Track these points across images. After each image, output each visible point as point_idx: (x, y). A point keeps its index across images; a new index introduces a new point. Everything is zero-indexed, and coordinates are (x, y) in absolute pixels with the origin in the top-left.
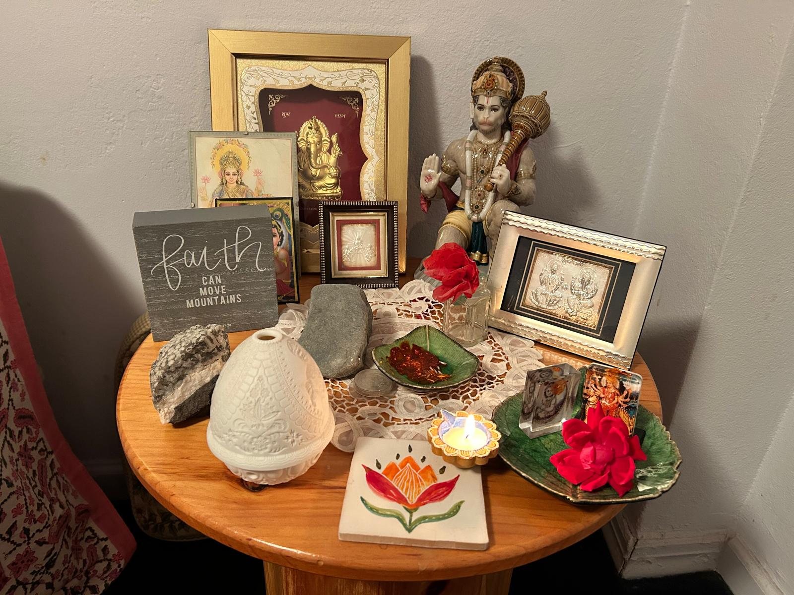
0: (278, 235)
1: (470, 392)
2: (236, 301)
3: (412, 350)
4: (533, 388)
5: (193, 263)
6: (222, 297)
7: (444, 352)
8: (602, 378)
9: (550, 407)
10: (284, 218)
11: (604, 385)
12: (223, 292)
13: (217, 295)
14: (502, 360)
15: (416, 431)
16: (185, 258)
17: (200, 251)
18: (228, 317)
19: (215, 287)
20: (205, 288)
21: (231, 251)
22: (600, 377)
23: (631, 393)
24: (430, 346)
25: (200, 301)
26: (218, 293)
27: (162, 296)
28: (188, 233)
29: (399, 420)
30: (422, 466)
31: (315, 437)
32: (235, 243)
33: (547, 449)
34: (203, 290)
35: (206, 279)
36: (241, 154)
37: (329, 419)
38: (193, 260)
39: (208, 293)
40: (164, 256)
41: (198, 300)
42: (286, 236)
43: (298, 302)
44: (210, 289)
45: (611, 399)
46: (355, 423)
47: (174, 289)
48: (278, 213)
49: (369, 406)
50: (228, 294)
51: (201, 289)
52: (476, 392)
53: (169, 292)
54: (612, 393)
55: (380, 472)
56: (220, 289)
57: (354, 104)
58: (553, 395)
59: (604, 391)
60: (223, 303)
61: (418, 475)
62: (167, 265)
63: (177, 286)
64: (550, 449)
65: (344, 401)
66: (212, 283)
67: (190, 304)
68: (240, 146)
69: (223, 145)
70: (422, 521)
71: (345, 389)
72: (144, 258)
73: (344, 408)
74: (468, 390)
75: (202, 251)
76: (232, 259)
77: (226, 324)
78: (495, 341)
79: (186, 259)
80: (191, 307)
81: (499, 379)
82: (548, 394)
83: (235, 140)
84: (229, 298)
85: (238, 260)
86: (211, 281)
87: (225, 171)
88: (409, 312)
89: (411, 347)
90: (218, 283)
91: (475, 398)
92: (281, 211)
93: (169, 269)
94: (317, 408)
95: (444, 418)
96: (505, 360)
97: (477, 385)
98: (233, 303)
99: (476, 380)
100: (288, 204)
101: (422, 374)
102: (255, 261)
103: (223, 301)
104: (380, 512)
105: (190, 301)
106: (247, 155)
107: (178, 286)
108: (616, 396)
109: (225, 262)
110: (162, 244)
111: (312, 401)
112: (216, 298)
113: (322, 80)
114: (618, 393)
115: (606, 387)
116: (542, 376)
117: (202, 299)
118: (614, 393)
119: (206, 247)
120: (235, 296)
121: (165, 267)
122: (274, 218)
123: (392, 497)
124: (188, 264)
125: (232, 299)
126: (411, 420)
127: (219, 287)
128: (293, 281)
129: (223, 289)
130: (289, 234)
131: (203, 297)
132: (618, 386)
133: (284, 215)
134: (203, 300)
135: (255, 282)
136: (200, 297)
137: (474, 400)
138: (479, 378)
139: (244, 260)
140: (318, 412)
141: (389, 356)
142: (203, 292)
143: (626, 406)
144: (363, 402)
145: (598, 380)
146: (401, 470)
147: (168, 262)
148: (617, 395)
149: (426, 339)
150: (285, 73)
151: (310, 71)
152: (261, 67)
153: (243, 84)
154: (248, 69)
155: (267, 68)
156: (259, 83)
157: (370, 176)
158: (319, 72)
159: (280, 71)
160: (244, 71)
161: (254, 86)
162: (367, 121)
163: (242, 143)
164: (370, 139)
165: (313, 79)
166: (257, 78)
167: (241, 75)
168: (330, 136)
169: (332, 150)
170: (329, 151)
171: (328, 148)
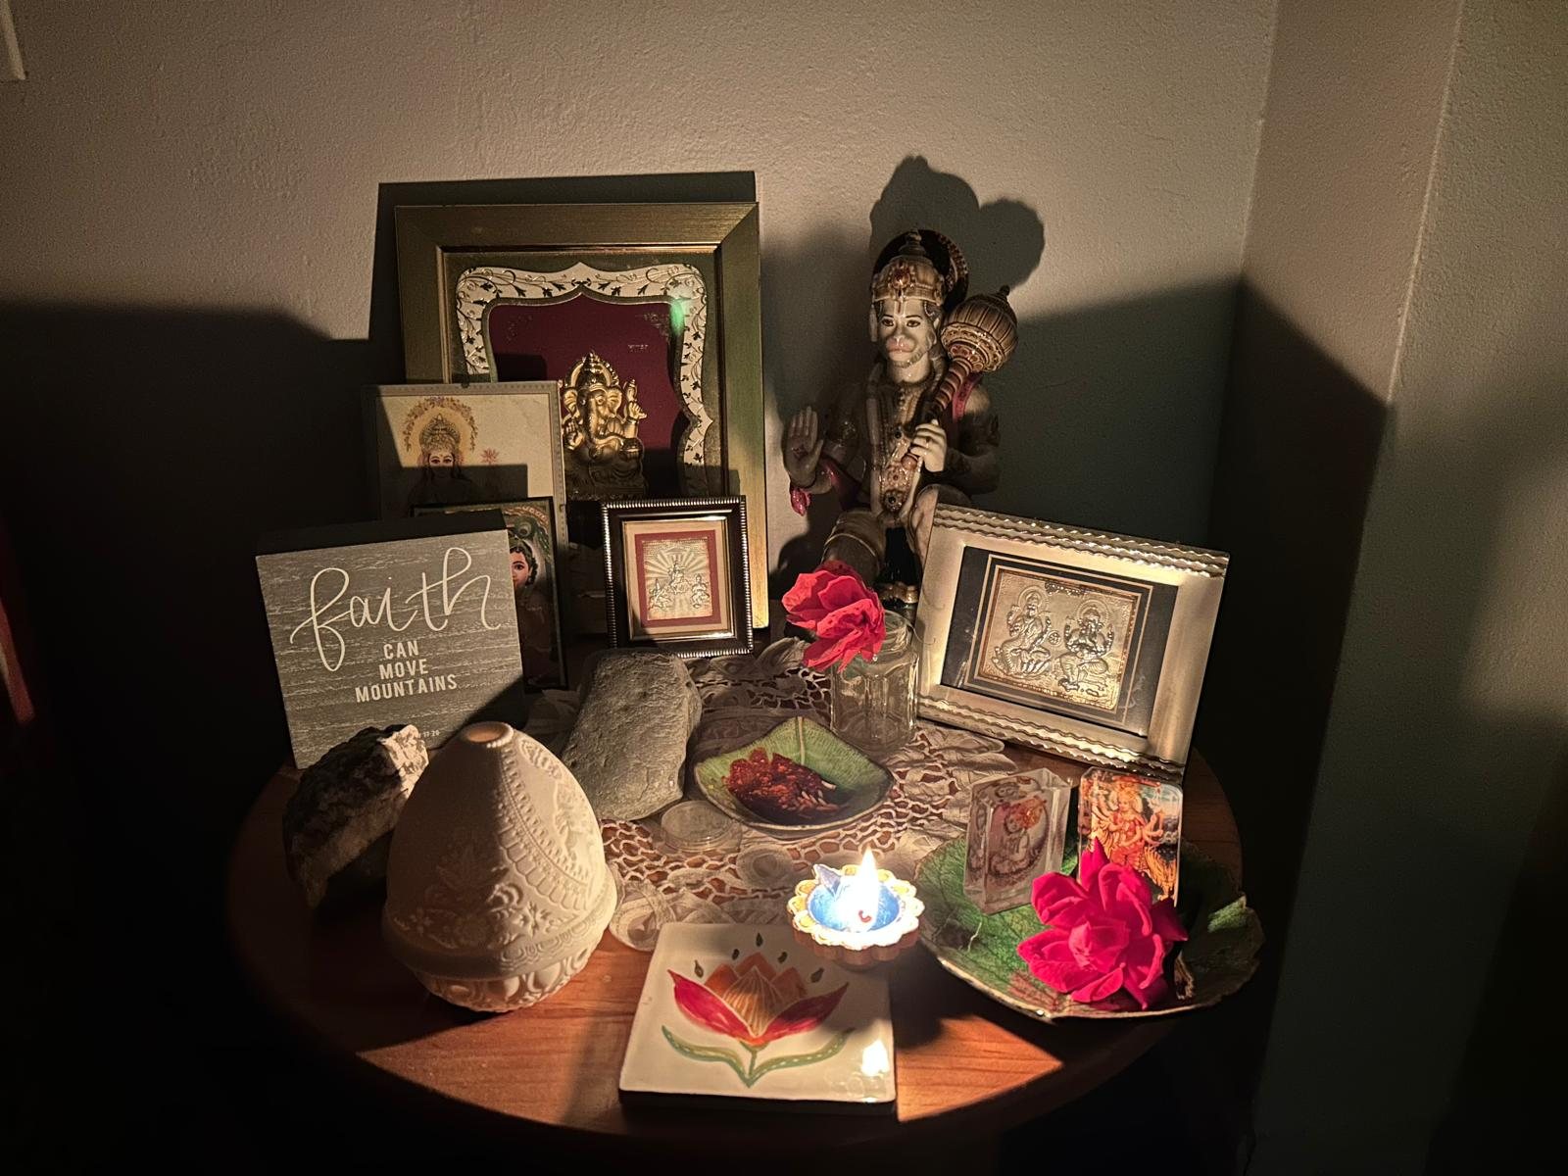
0: (526, 565)
1: (878, 835)
2: (447, 687)
3: (772, 763)
4: (983, 819)
5: (366, 620)
6: (421, 681)
7: (831, 765)
8: (1109, 794)
9: (1018, 851)
11: (1115, 808)
12: (422, 672)
13: (412, 678)
14: (942, 778)
15: (773, 909)
16: (352, 609)
17: (379, 598)
18: (434, 716)
19: (408, 663)
20: (389, 666)
21: (435, 595)
22: (1106, 792)
23: (1165, 820)
24: (806, 755)
25: (381, 688)
26: (412, 673)
27: (310, 682)
28: (357, 564)
29: (743, 891)
30: (780, 969)
31: (576, 916)
32: (442, 579)
33: (1016, 933)
34: (386, 668)
35: (391, 647)
36: (458, 421)
37: (604, 886)
38: (366, 614)
39: (394, 674)
40: (313, 608)
41: (377, 687)
42: (542, 567)
43: (566, 688)
44: (399, 666)
45: (1130, 834)
46: (660, 898)
47: (333, 668)
49: (688, 868)
50: (432, 674)
51: (382, 667)
52: (887, 835)
53: (323, 675)
54: (1129, 822)
55: (701, 982)
56: (418, 666)
57: (663, 327)
58: (1020, 829)
59: (1116, 818)
60: (423, 691)
61: (771, 985)
62: (319, 624)
63: (338, 662)
64: (1021, 931)
65: (642, 861)
66: (401, 655)
67: (362, 695)
68: (458, 409)
69: (426, 409)
70: (774, 1066)
71: (646, 841)
72: (277, 613)
73: (642, 873)
74: (875, 832)
75: (383, 596)
76: (437, 610)
77: (429, 730)
78: (930, 745)
79: (354, 612)
80: (363, 700)
81: (934, 811)
82: (1010, 827)
83: (448, 399)
84: (434, 681)
85: (448, 611)
86: (401, 651)
87: (430, 455)
88: (771, 696)
89: (770, 758)
90: (413, 654)
91: (886, 846)
92: (533, 522)
93: (324, 632)
94: (578, 863)
95: (819, 879)
96: (946, 776)
97: (892, 822)
98: (441, 690)
99: (890, 813)
100: (544, 507)
101: (789, 806)
102: (480, 612)
103: (422, 687)
104: (697, 1052)
105: (362, 689)
106: (470, 423)
107: (341, 661)
108: (1138, 828)
109: (424, 616)
110: (310, 587)
111: (569, 850)
112: (410, 682)
113: (603, 286)
114: (1141, 820)
115: (1118, 810)
116: (1001, 794)
117: (384, 686)
118: (1133, 821)
119: (389, 590)
120: (445, 679)
121: (316, 628)
122: (518, 535)
123: (721, 1026)
124: (358, 621)
125: (440, 683)
126: (766, 891)
127: (414, 662)
128: (555, 650)
129: (422, 667)
131: (386, 681)
132: (1139, 807)
133: (535, 528)
134: (386, 687)
135: (480, 651)
136: (381, 682)
137: (884, 850)
138: (896, 811)
139: (460, 610)
140: (581, 870)
141: (728, 774)
142: (385, 672)
143: (1157, 844)
144: (677, 861)
145: (1104, 799)
146: (740, 978)
147: (320, 620)
148: (1140, 824)
149: (799, 743)
150: (535, 276)
151: (580, 272)
152: (492, 269)
153: (459, 298)
154: (470, 272)
155: (503, 271)
156: (489, 296)
157: (697, 455)
158: (597, 272)
159: (526, 274)
160: (463, 277)
161: (480, 303)
162: (687, 356)
163: (460, 404)
164: (694, 388)
165: (586, 285)
166: (486, 287)
167: (457, 283)
168: (621, 384)
169: (628, 408)
170: (620, 411)
171: (618, 406)
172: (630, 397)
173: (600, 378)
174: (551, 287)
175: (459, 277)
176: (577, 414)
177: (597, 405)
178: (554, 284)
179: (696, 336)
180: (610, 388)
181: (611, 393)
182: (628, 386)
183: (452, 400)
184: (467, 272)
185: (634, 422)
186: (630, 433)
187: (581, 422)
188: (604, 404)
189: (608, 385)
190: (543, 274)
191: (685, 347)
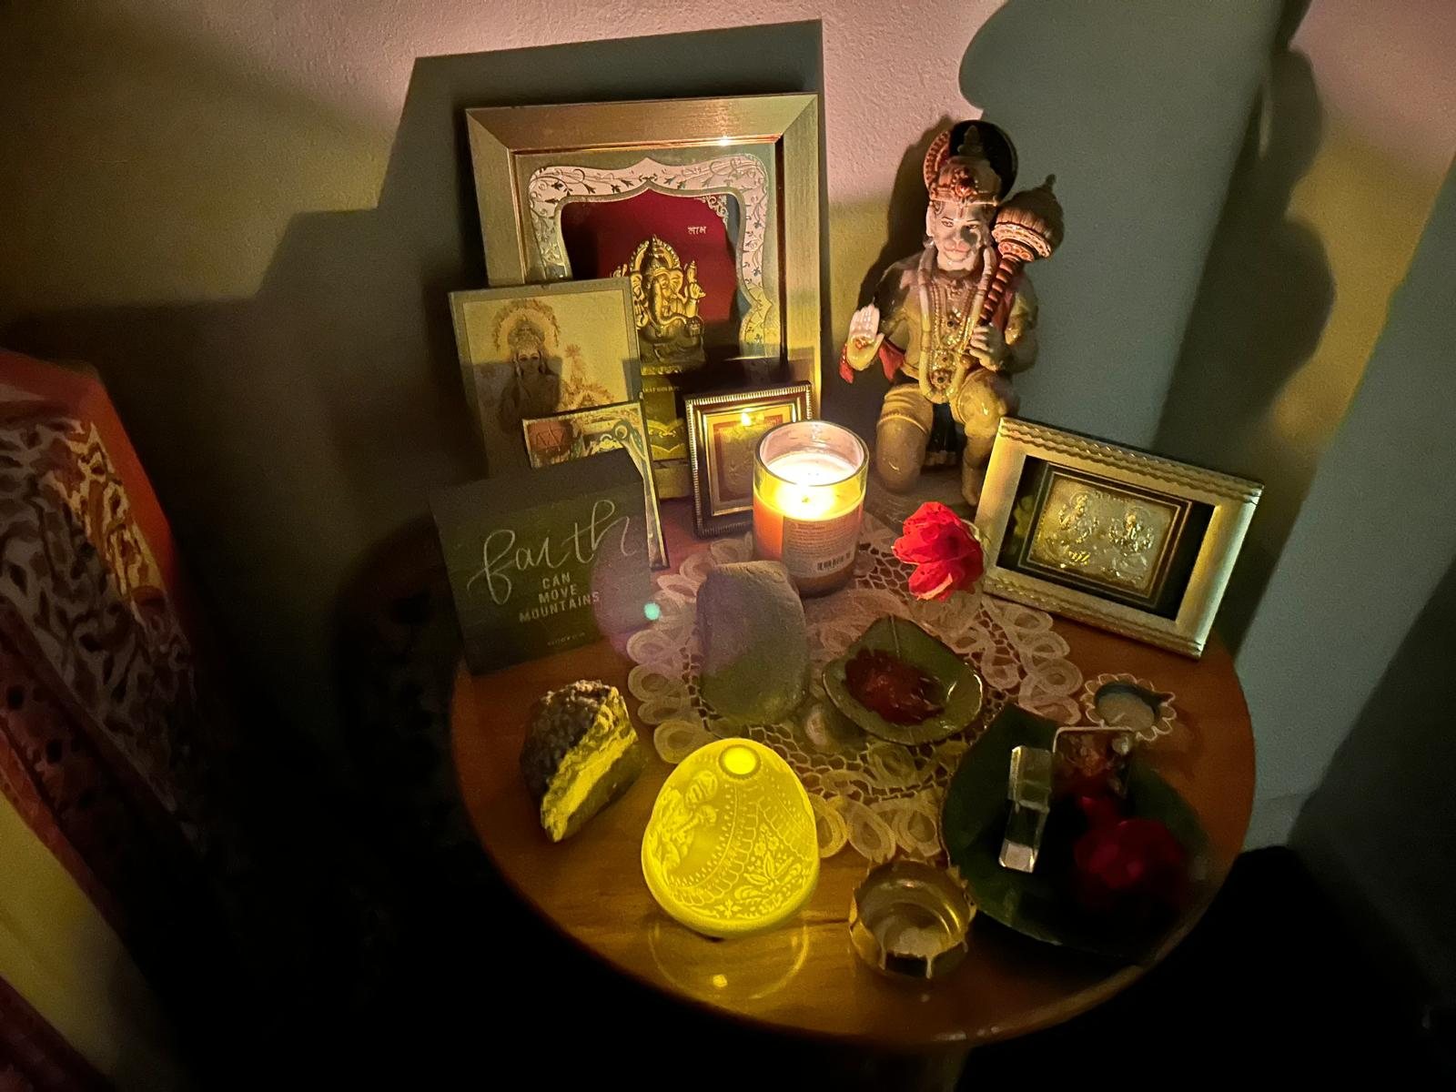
2: (592, 602)
3: (875, 658)
5: (529, 564)
6: (572, 600)
7: (926, 660)
10: (631, 436)
12: (573, 594)
13: (564, 599)
14: (1012, 661)
16: (518, 558)
17: (540, 546)
19: (561, 589)
20: (547, 594)
21: (585, 537)
24: (900, 645)
25: (539, 610)
26: (565, 596)
28: (521, 524)
29: (883, 792)
32: (590, 525)
34: (544, 596)
35: (548, 580)
38: (529, 559)
39: (551, 599)
40: (486, 562)
41: (536, 609)
44: (554, 593)
47: (502, 602)
48: (623, 428)
49: (832, 770)
50: (580, 594)
51: (540, 596)
53: (493, 608)
56: (569, 591)
57: (720, 208)
62: (490, 573)
63: (505, 597)
66: (557, 585)
67: (524, 617)
68: (541, 309)
69: (511, 311)
71: (788, 740)
72: (456, 570)
75: (542, 544)
76: (585, 548)
77: (578, 633)
78: (992, 621)
79: (519, 560)
80: (525, 620)
83: (530, 301)
84: (582, 599)
85: (594, 546)
86: (556, 582)
87: (518, 353)
89: (873, 654)
90: (566, 582)
92: (625, 422)
93: (494, 578)
96: (1015, 659)
98: (587, 605)
100: (635, 410)
101: (900, 705)
102: (620, 543)
103: (572, 605)
105: (524, 613)
106: (552, 322)
107: (508, 596)
109: (575, 554)
110: (483, 547)
112: (562, 603)
113: (669, 181)
117: (542, 608)
119: (547, 539)
120: (591, 597)
121: (488, 576)
122: (616, 438)
124: (522, 566)
125: (587, 600)
126: (901, 790)
127: (566, 587)
129: (572, 590)
130: (642, 460)
131: (544, 604)
133: (631, 430)
134: (544, 608)
135: (619, 572)
136: (539, 606)
139: (604, 544)
141: (844, 677)
142: (543, 599)
144: (822, 764)
147: (491, 569)
149: (893, 638)
150: (604, 173)
151: (647, 168)
152: (561, 167)
153: (532, 198)
154: (541, 172)
155: (572, 169)
156: (559, 195)
157: (758, 335)
158: (664, 167)
159: (595, 172)
160: (534, 177)
161: (552, 201)
162: (748, 244)
163: (542, 304)
164: (755, 274)
165: (653, 180)
166: (557, 186)
167: (529, 183)
168: (682, 266)
169: (688, 289)
170: (682, 292)
171: (680, 286)
172: (691, 278)
173: (662, 261)
174: (619, 183)
175: (531, 177)
176: (642, 297)
177: (661, 289)
178: (622, 181)
179: (757, 225)
180: (672, 270)
181: (672, 275)
182: (688, 267)
183: (534, 301)
184: (538, 173)
185: (694, 302)
186: (691, 312)
187: (647, 305)
188: (667, 286)
189: (670, 267)
190: (612, 171)
191: (746, 235)
